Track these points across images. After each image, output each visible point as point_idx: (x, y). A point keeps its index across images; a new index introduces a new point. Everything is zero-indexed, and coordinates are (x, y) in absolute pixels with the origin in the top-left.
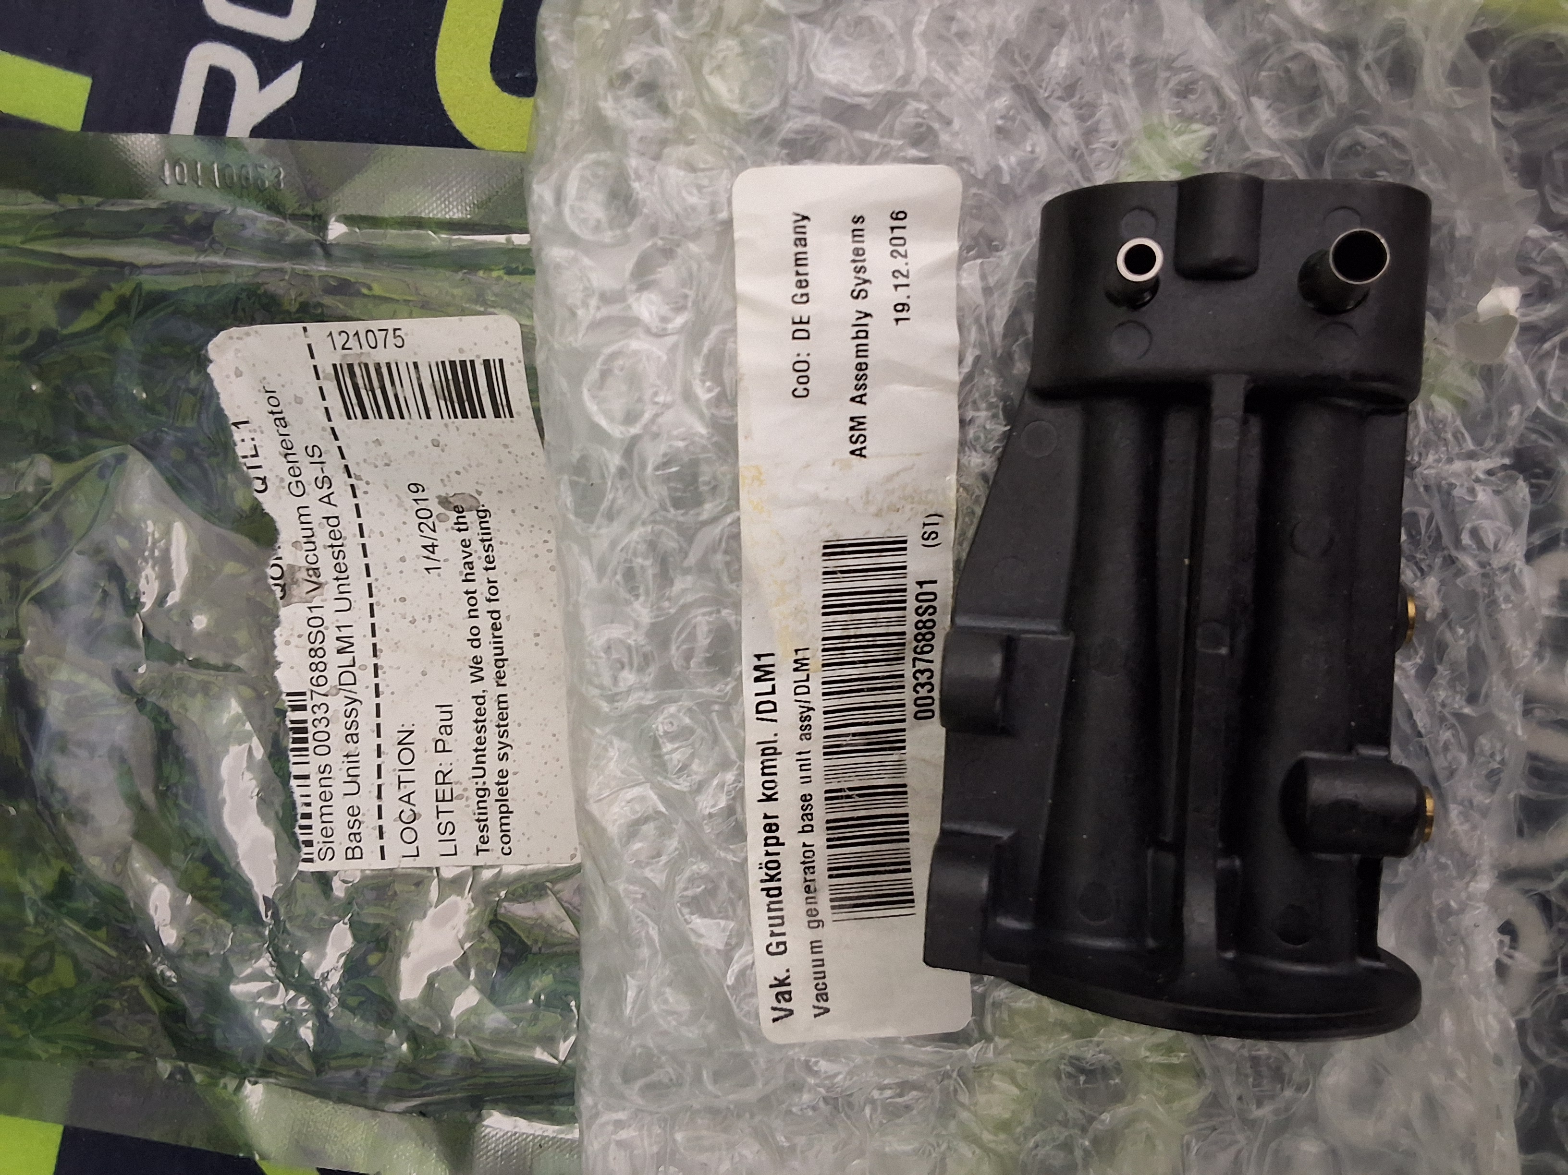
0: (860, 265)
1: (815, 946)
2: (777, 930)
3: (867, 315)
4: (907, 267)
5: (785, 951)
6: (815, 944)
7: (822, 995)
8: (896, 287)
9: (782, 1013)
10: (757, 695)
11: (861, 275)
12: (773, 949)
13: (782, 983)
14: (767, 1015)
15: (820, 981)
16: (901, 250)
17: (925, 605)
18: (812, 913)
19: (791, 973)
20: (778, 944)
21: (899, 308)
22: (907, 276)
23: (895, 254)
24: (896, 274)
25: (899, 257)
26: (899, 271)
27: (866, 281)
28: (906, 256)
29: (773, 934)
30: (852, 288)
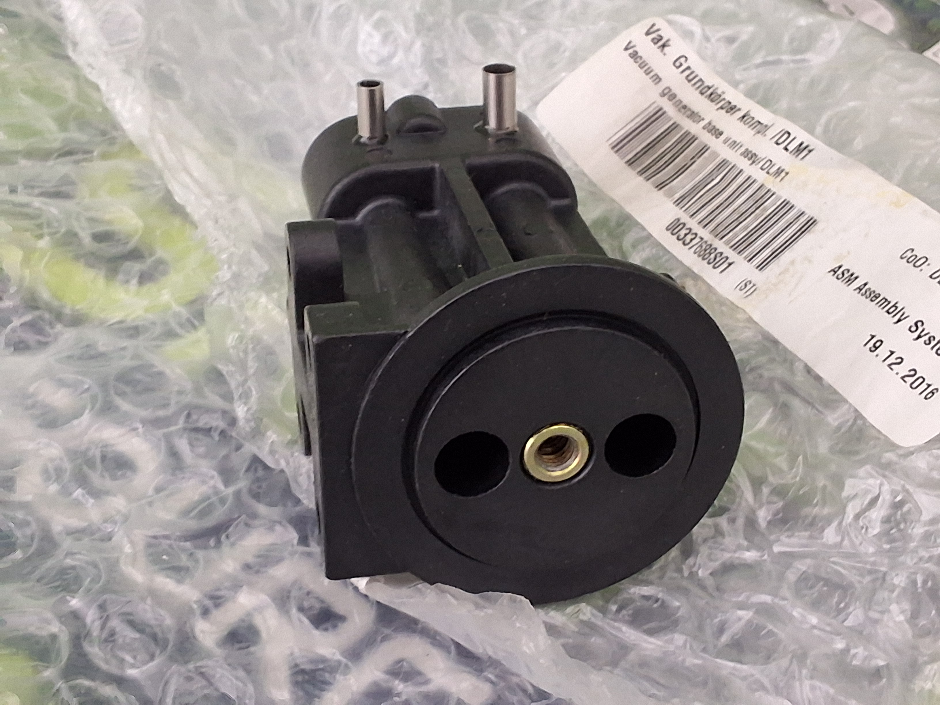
0: (933, 343)
1: (657, 79)
2: (688, 72)
3: (899, 321)
4: (895, 371)
5: (674, 63)
6: (657, 80)
7: (635, 56)
8: (892, 353)
9: (652, 30)
10: (794, 138)
11: (926, 338)
12: (682, 60)
13: (664, 46)
14: (660, 23)
15: (640, 62)
16: (910, 380)
17: (718, 259)
18: (672, 97)
19: (661, 54)
20: (681, 65)
21: (878, 344)
22: (889, 365)
23: (912, 373)
24: (899, 360)
25: (907, 373)
26: (899, 363)
27: (919, 337)
28: (903, 378)
29: (688, 68)
30: (924, 326)
